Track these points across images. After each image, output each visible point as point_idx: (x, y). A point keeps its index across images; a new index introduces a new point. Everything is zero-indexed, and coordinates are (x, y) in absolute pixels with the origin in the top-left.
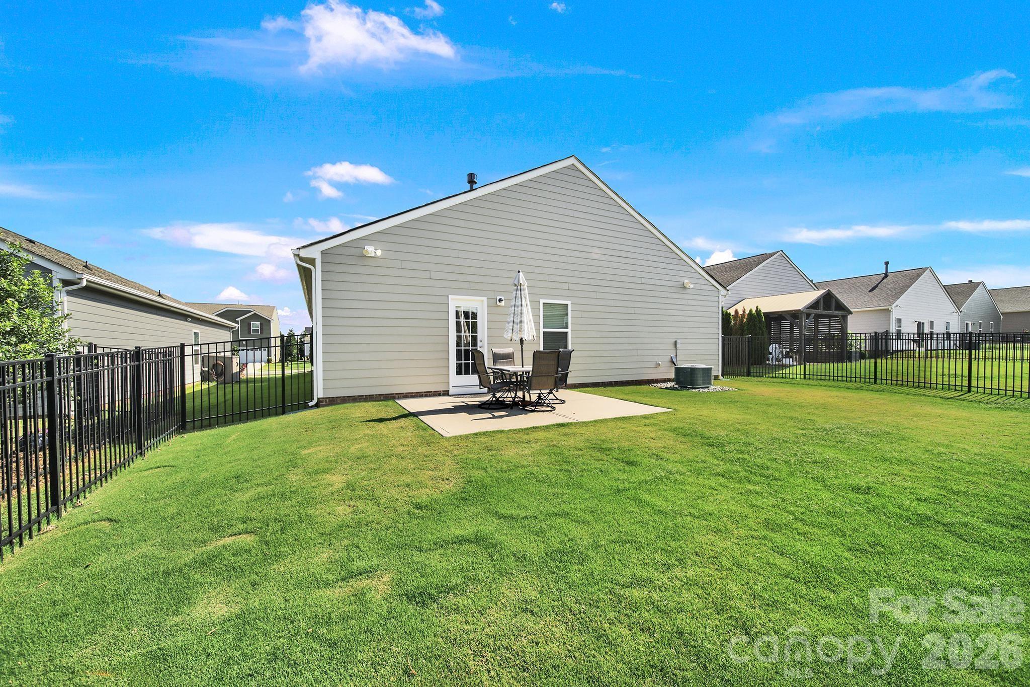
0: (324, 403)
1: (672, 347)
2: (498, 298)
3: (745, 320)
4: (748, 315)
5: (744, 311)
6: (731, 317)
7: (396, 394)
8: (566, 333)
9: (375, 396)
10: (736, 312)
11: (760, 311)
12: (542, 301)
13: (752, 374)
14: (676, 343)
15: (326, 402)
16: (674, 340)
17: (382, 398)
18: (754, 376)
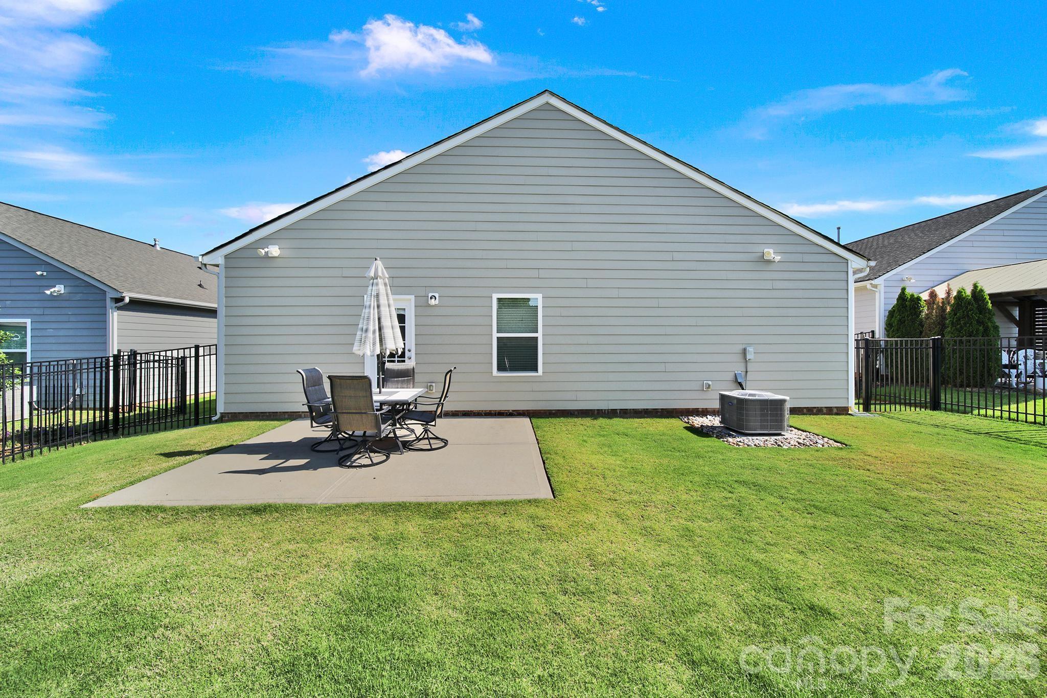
0: (226, 418)
1: (739, 358)
2: (430, 295)
3: (948, 309)
4: (955, 298)
5: (948, 293)
6: (922, 303)
7: (303, 412)
8: (536, 338)
9: (278, 414)
10: (933, 295)
11: (982, 291)
12: (495, 296)
13: (943, 406)
14: (744, 352)
15: (228, 417)
16: (744, 346)
17: (286, 416)
18: (946, 410)
